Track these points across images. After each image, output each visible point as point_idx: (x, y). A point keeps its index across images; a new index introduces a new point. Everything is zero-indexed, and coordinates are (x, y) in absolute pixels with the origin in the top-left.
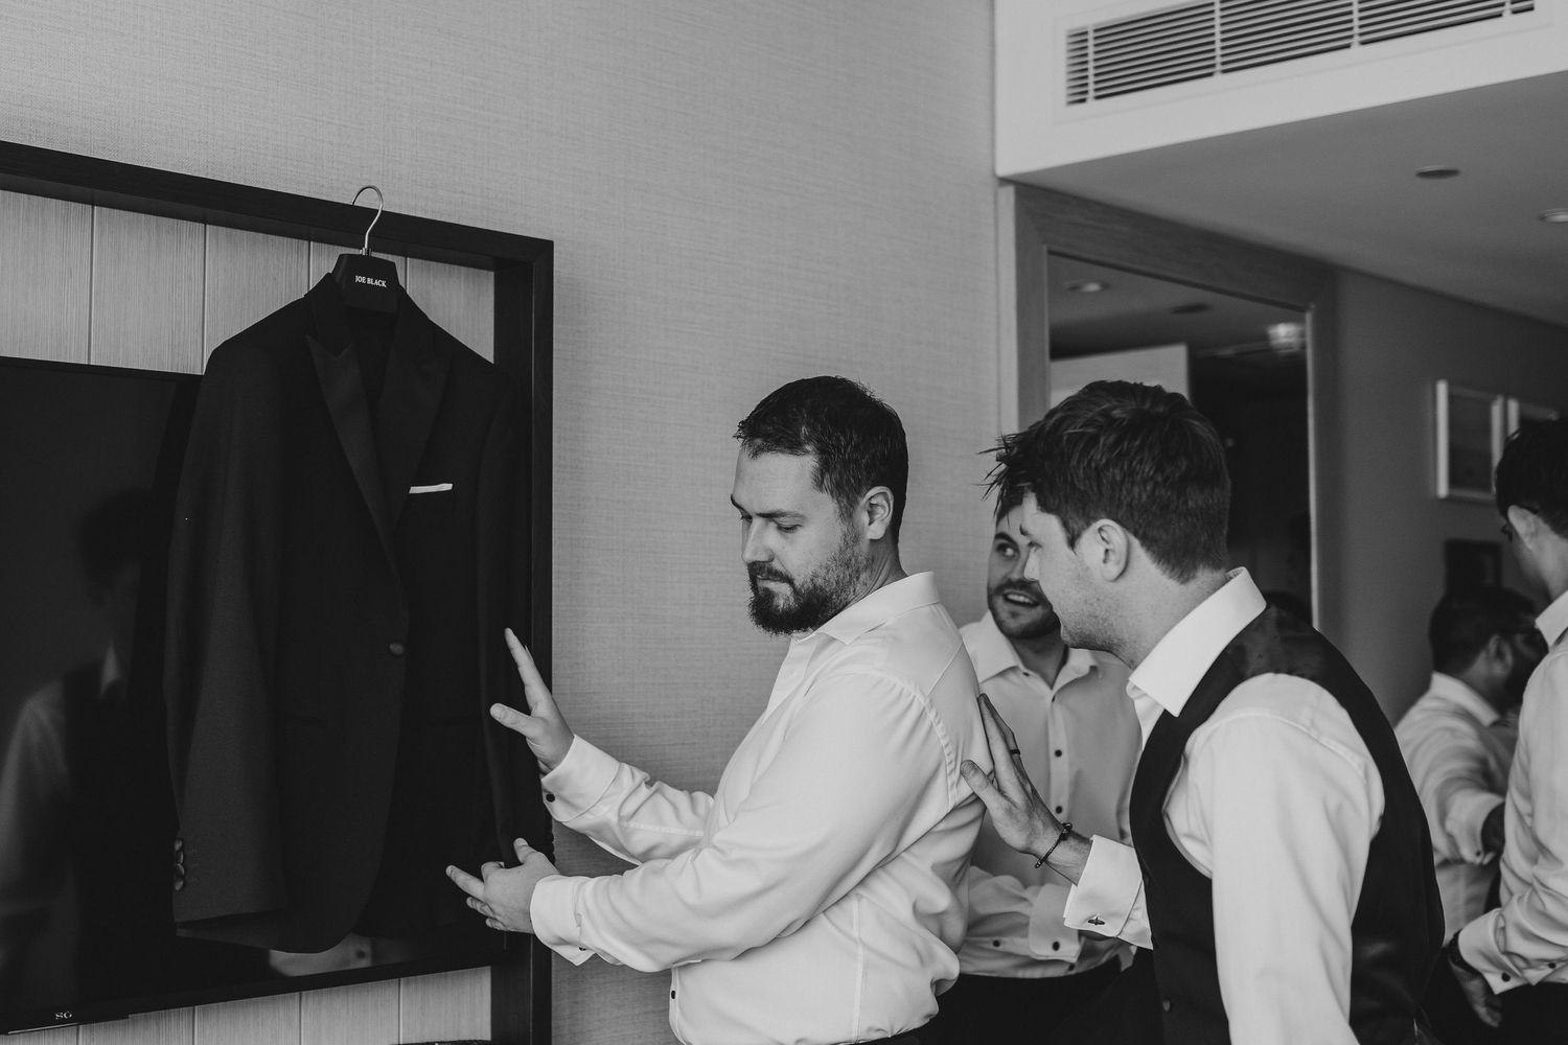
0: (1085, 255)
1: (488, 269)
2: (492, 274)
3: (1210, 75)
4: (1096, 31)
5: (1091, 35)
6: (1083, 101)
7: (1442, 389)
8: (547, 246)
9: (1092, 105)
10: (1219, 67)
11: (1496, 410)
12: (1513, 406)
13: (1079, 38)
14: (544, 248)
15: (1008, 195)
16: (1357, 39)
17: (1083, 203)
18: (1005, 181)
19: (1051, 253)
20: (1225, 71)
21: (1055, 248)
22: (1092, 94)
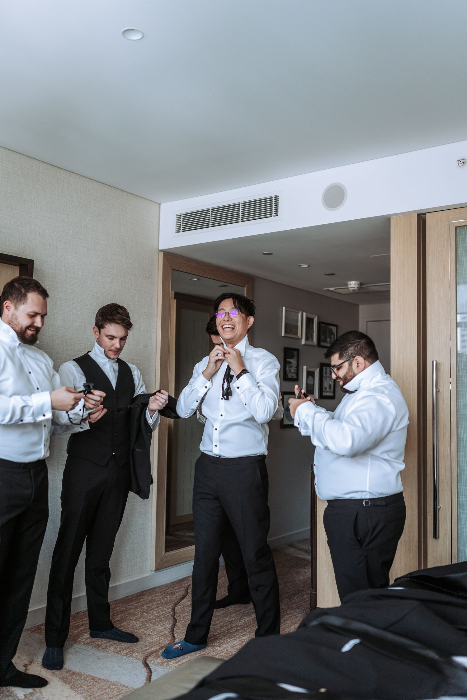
0: (182, 270)
1: (18, 266)
2: (19, 267)
3: (208, 227)
4: (183, 215)
5: (182, 216)
6: (180, 232)
7: (284, 308)
8: (32, 261)
9: (181, 233)
10: (210, 225)
11: (300, 315)
12: (304, 314)
13: (179, 216)
14: (32, 262)
15: (161, 254)
16: (240, 220)
17: (182, 257)
18: (161, 251)
19: (172, 269)
20: (211, 227)
21: (174, 268)
22: (181, 230)
